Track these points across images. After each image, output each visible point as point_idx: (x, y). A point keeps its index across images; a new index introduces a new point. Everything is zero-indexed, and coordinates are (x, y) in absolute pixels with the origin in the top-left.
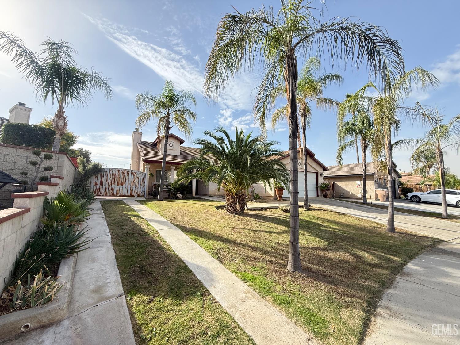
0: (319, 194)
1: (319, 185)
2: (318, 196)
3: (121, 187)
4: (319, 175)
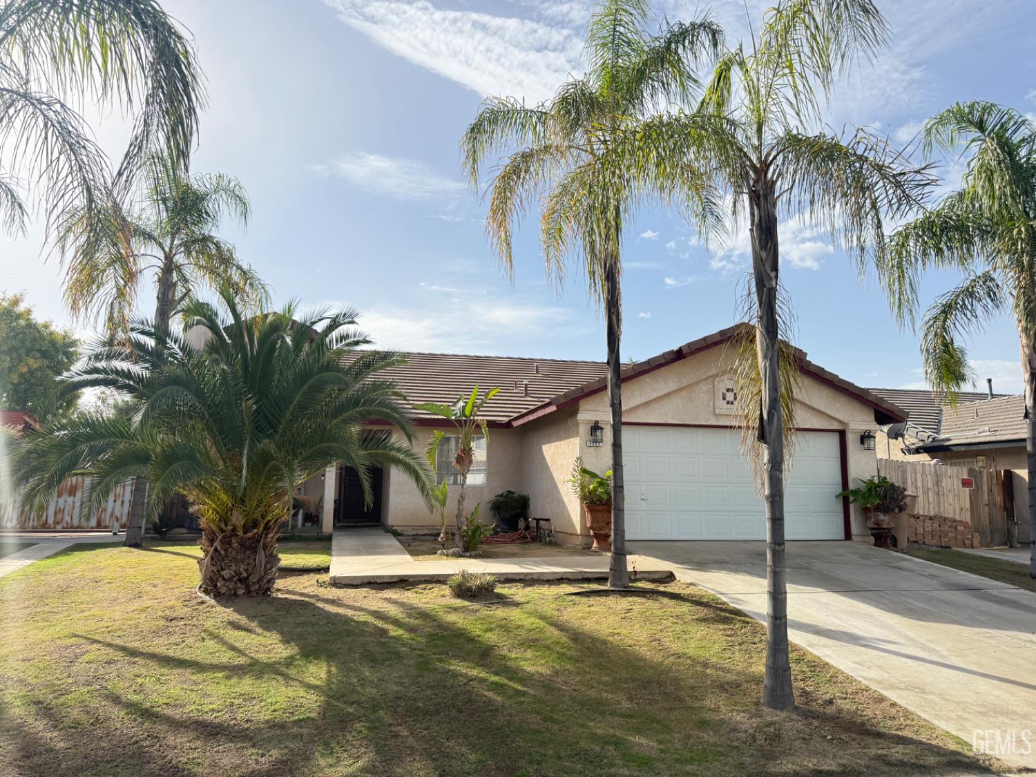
0: (855, 529)
1: (852, 486)
2: (848, 536)
3: (70, 500)
4: (852, 441)
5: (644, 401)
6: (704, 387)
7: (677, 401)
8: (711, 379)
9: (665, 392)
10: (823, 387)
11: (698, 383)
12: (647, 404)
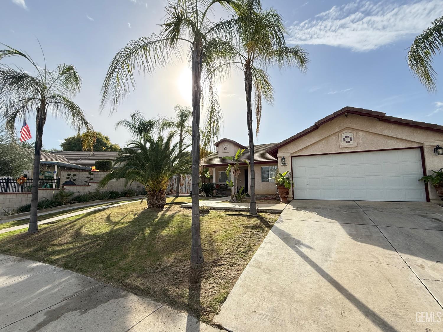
0: (431, 196)
1: (428, 175)
2: (428, 200)
3: (182, 187)
4: (428, 152)
5: (305, 147)
6: (334, 137)
7: (321, 144)
8: (337, 134)
9: (314, 142)
10: (405, 127)
11: (331, 136)
12: (306, 148)
